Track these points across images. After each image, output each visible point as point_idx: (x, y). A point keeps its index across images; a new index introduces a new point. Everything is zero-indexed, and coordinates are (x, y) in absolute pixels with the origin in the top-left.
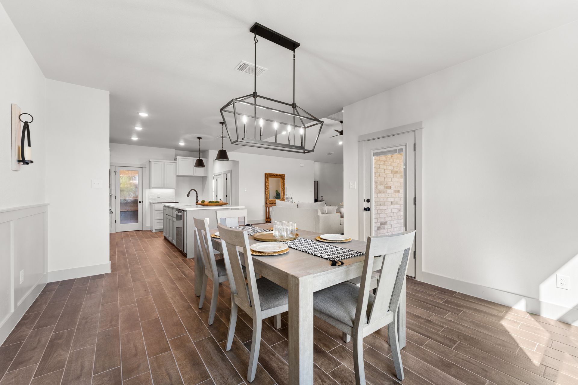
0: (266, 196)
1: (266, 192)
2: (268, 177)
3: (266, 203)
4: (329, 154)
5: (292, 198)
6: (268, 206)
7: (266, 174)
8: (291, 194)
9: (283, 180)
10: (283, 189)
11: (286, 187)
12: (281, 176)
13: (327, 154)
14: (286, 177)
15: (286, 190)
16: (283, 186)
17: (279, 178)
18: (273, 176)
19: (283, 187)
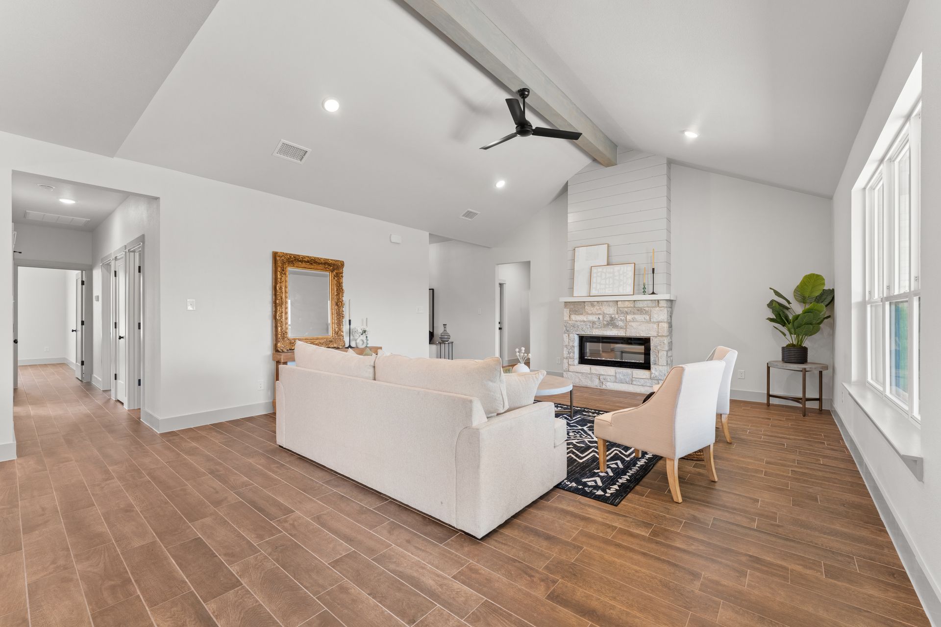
0: (276, 327)
1: (276, 312)
2: (283, 263)
3: (276, 350)
4: (469, 214)
5: (365, 332)
6: (283, 357)
7: (275, 255)
8: (363, 320)
9: (338, 276)
10: (337, 304)
11: (346, 298)
12: (330, 265)
13: (463, 216)
14: (345, 270)
15: (346, 309)
16: (338, 294)
17: (325, 269)
18: (304, 265)
19: (338, 299)
